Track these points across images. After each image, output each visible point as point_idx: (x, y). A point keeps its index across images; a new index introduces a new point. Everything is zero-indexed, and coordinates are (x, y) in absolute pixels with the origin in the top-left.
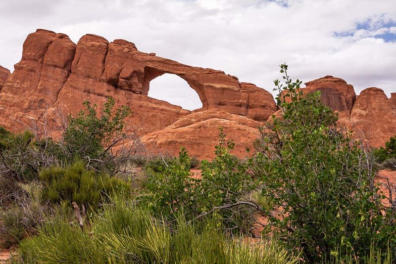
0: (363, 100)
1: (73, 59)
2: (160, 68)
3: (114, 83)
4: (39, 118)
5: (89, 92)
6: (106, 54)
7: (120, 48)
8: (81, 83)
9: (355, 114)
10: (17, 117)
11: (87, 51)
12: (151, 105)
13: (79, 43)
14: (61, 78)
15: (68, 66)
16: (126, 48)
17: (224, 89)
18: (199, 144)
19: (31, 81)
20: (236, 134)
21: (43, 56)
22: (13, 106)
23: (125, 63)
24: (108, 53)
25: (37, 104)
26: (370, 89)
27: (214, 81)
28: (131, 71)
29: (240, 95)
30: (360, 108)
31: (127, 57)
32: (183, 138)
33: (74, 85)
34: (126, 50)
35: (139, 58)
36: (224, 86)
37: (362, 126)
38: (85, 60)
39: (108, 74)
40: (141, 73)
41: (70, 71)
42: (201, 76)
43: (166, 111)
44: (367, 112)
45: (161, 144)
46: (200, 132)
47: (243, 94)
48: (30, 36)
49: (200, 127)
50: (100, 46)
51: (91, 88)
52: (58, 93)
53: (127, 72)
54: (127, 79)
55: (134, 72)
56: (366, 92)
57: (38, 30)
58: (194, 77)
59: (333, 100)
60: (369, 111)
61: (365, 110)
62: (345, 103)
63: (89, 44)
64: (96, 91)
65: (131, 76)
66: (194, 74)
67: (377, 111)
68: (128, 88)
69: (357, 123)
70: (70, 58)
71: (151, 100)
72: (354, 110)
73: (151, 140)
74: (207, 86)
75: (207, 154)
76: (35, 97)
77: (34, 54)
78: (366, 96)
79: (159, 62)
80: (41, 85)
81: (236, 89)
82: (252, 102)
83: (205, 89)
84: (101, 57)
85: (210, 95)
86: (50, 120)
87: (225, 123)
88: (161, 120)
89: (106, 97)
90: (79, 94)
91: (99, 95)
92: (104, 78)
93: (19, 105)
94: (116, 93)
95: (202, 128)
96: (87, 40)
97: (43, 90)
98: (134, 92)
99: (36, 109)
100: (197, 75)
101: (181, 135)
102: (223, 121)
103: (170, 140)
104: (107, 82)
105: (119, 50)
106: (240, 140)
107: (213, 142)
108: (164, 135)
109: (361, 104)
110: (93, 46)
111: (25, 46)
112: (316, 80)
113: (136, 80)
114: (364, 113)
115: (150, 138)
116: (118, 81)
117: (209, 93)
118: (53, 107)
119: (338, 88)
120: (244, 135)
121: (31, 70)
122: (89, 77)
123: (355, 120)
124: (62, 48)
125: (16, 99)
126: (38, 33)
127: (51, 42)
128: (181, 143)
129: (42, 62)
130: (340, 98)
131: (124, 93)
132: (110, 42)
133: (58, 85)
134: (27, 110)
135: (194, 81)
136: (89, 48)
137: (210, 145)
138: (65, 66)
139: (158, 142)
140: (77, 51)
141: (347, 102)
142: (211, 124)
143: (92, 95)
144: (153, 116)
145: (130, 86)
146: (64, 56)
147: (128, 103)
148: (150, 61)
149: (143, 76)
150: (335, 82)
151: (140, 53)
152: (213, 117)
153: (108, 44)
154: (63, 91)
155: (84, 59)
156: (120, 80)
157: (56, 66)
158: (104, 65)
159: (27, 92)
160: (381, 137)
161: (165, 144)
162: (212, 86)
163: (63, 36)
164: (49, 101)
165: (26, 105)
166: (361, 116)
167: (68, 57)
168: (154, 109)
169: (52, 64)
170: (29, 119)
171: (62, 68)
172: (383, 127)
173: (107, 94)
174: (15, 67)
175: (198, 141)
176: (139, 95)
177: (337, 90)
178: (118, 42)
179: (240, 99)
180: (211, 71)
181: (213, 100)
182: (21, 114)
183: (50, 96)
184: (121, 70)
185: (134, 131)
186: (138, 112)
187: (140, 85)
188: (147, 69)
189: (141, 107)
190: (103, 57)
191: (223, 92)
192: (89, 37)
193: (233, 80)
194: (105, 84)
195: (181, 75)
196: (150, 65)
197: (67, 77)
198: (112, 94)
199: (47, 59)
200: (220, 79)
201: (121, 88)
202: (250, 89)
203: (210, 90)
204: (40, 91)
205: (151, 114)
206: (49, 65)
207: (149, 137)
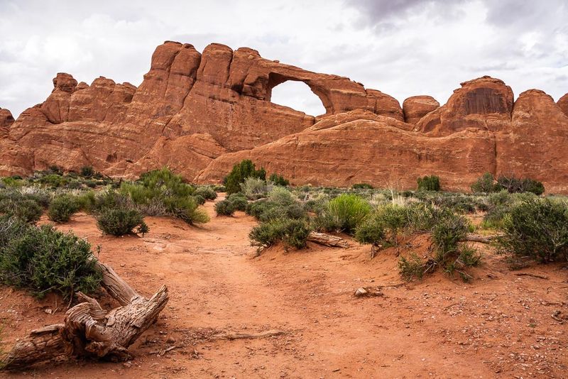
0: (526, 102)
1: (198, 67)
2: (285, 74)
3: (238, 89)
4: (166, 124)
5: (214, 98)
6: (231, 61)
7: (244, 55)
8: (206, 90)
9: (518, 117)
10: (146, 124)
11: (213, 58)
12: (275, 110)
13: (205, 52)
14: (187, 85)
15: (193, 74)
16: (250, 56)
17: (351, 94)
18: (346, 147)
19: (158, 89)
20: (388, 136)
21: (170, 65)
22: (143, 113)
23: (250, 70)
24: (233, 61)
25: (164, 111)
26: (532, 91)
27: (340, 86)
28: (256, 77)
29: (367, 101)
30: (522, 110)
31: (252, 64)
32: (328, 140)
33: (199, 91)
34: (251, 57)
35: (265, 64)
36: (351, 92)
37: (527, 129)
38: (211, 67)
39: (233, 80)
40: (266, 79)
41: (195, 79)
42: (327, 82)
43: (291, 116)
44: (531, 114)
45: (303, 146)
46: (347, 133)
47: (370, 100)
48: (159, 48)
49: (346, 129)
50: (225, 53)
51: (215, 94)
52: (184, 100)
53: (251, 78)
54: (252, 84)
55: (259, 78)
56: (528, 93)
57: (166, 42)
58: (320, 83)
59: (493, 101)
60: (534, 114)
61: (528, 112)
62: (506, 105)
63: (215, 51)
64: (221, 98)
65: (255, 82)
66: (320, 80)
67: (543, 113)
68: (252, 94)
69: (522, 126)
70: (196, 66)
71: (274, 106)
72: (516, 113)
73: (291, 142)
74: (333, 92)
75: (356, 158)
76: (162, 104)
77: (161, 64)
78: (528, 98)
79: (284, 68)
80: (168, 93)
81: (364, 95)
82: (380, 108)
83: (332, 95)
84: (226, 64)
85: (337, 100)
86: (177, 126)
87: (374, 125)
88: (286, 125)
89: (231, 103)
90: (204, 100)
91: (224, 101)
92: (229, 84)
93: (148, 112)
94: (240, 99)
95: (349, 130)
96: (212, 48)
97: (170, 97)
98: (258, 98)
99: (164, 115)
100: (323, 81)
101: (325, 137)
102: (371, 122)
103: (313, 142)
104: (232, 89)
105: (243, 57)
106: (392, 143)
107: (362, 145)
108: (305, 136)
109: (523, 106)
110: (218, 53)
111: (154, 57)
112: (474, 80)
113: (260, 86)
114: (527, 115)
115: (290, 141)
116: (242, 87)
117: (335, 100)
118: (179, 113)
119: (499, 89)
120: (396, 137)
121: (159, 79)
122: (214, 83)
123: (518, 123)
124: (188, 57)
125: (146, 107)
126: (166, 44)
127: (178, 52)
128: (326, 145)
129: (169, 71)
130: (501, 100)
131: (248, 99)
132: (234, 50)
133: (184, 91)
134: (156, 116)
135: (320, 86)
136: (214, 56)
137: (358, 148)
138: (191, 73)
139: (299, 144)
140: (202, 59)
141: (508, 104)
142: (359, 125)
143: (217, 101)
144: (278, 121)
145: (254, 92)
146: (190, 64)
147: (253, 109)
148: (275, 67)
149: (267, 82)
150: (495, 82)
151: (264, 60)
152: (359, 118)
153: (232, 51)
154: (189, 97)
155: (209, 66)
156: (245, 85)
157: (182, 74)
158: (229, 72)
159: (155, 99)
160: (548, 141)
161: (307, 146)
162: (338, 92)
163: (189, 46)
164: (175, 108)
165: (154, 112)
166: (524, 118)
167: (194, 66)
168: (279, 114)
169: (179, 72)
170: (157, 125)
171: (188, 76)
172: (550, 130)
173: (231, 99)
174: (145, 77)
175: (345, 144)
176: (263, 101)
177: (498, 91)
178: (242, 50)
179: (367, 104)
180: (336, 78)
181: (340, 105)
182: (150, 120)
183: (177, 102)
184: (246, 76)
185: (259, 137)
186: (263, 118)
187: (264, 92)
188: (272, 74)
189: (265, 112)
190: (228, 63)
191: (350, 98)
192: (215, 46)
193: (359, 86)
194: (230, 90)
195: (306, 81)
196: (275, 71)
197: (193, 85)
198: (236, 99)
199: (174, 67)
200: (346, 86)
201: (245, 94)
202: (377, 95)
203: (337, 96)
204: (167, 98)
205: (276, 119)
206: (175, 73)
207: (289, 139)
